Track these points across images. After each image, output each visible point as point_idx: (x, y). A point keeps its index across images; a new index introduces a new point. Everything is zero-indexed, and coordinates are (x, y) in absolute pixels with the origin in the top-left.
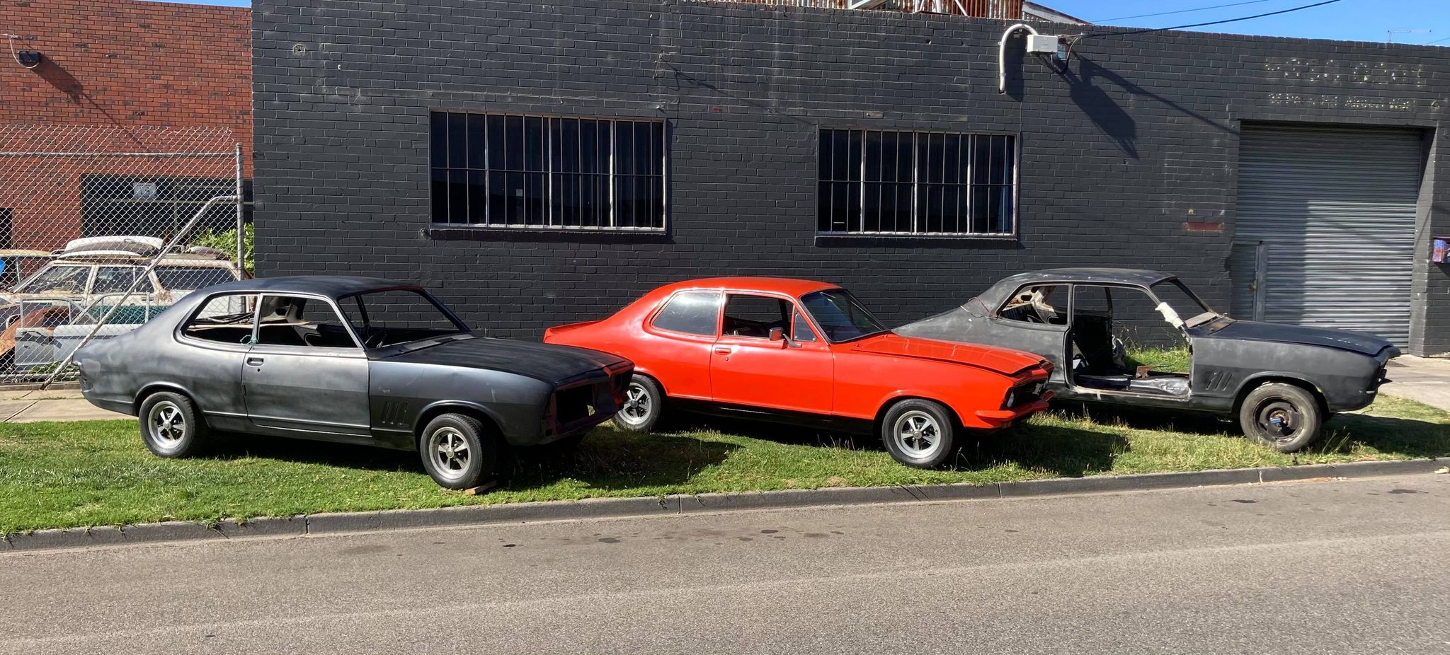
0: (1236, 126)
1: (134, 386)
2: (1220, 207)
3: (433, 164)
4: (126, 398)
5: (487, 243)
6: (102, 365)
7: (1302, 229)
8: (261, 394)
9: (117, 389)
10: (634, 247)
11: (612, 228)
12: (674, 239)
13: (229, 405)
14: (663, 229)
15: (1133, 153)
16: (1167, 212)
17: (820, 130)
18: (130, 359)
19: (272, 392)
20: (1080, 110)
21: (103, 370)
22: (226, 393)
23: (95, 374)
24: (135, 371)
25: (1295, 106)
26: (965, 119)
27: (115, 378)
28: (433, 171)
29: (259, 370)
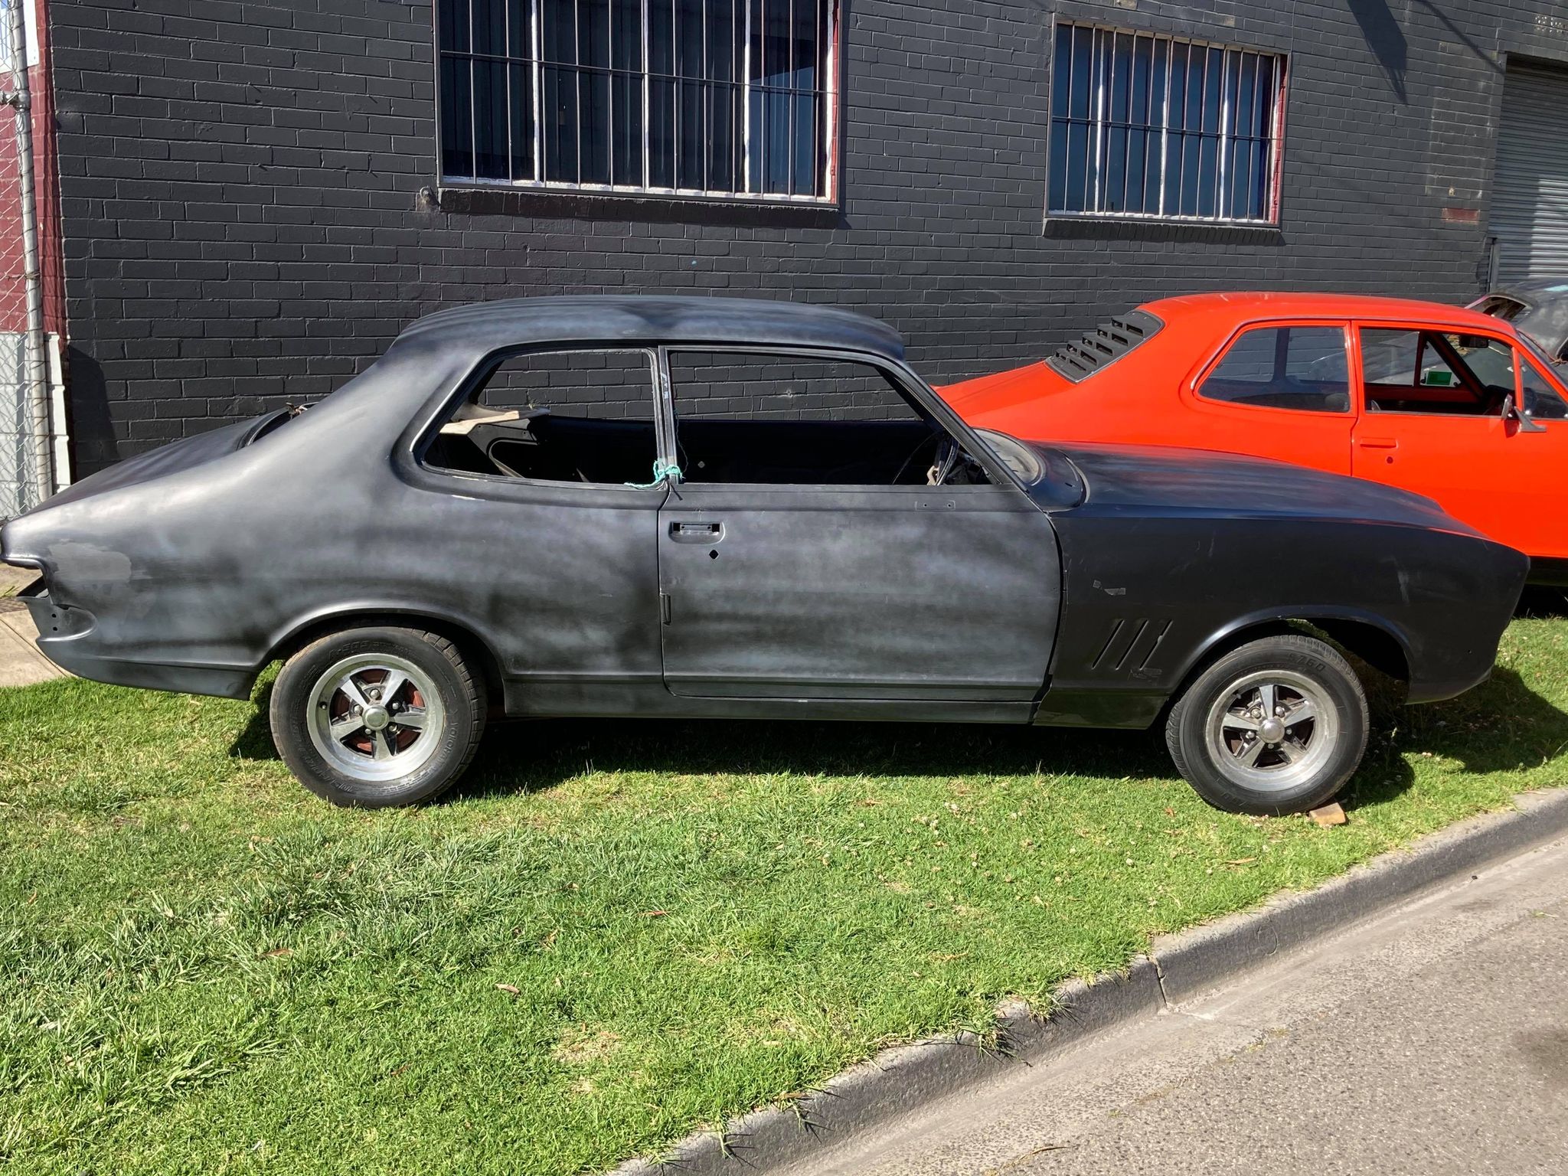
0: (1501, 61)
1: (261, 617)
2: (1476, 186)
3: (443, 44)
4: (227, 650)
5: (545, 223)
6: (135, 564)
7: (1528, 221)
8: (721, 617)
9: (188, 627)
10: (788, 233)
11: (747, 195)
12: (849, 219)
13: (606, 651)
14: (828, 197)
15: (1402, 95)
16: (1430, 193)
17: (1058, 24)
18: (247, 541)
19: (760, 610)
20: (1355, 20)
21: (140, 575)
22: (602, 619)
23: (108, 588)
24: (269, 576)
25: (1554, 36)
26: (1231, 23)
27: (192, 596)
28: (443, 58)
29: (714, 554)
